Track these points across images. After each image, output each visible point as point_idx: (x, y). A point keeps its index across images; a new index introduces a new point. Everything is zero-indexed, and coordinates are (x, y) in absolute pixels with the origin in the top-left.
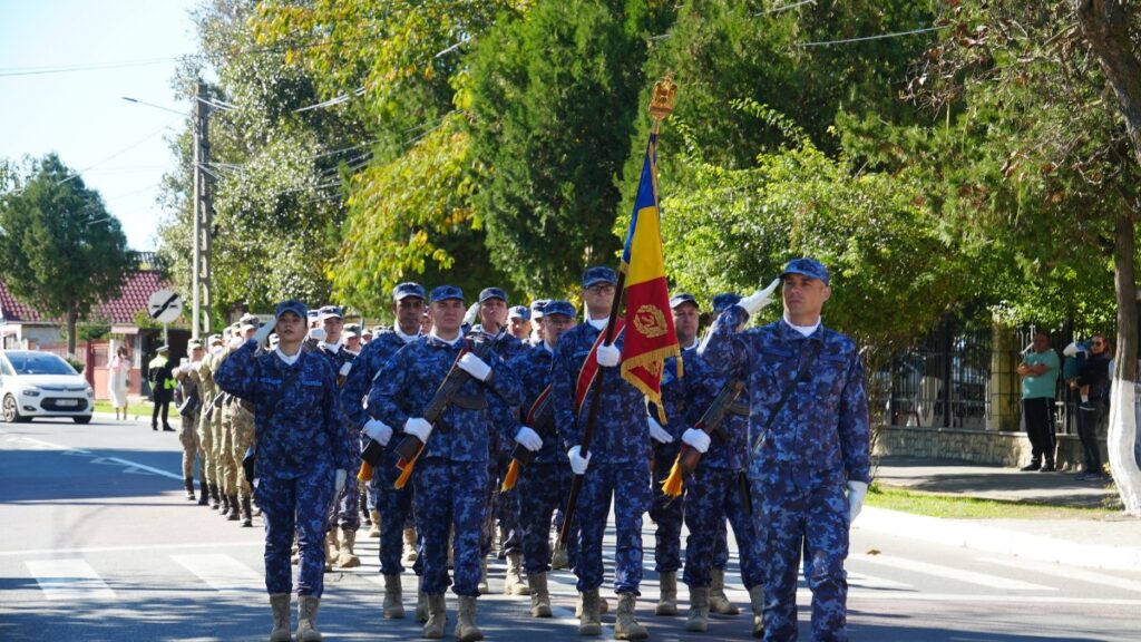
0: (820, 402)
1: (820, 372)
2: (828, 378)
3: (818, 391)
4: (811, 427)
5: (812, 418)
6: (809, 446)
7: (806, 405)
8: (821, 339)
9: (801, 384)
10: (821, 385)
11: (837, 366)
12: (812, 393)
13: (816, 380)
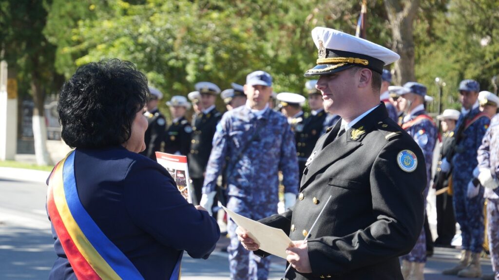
0: (266, 153)
1: (265, 135)
2: (270, 139)
3: (264, 147)
4: (261, 167)
5: (261, 162)
6: (260, 178)
7: (257, 155)
8: (266, 118)
9: (255, 143)
10: (266, 143)
11: (276, 132)
12: (261, 148)
13: (263, 140)
